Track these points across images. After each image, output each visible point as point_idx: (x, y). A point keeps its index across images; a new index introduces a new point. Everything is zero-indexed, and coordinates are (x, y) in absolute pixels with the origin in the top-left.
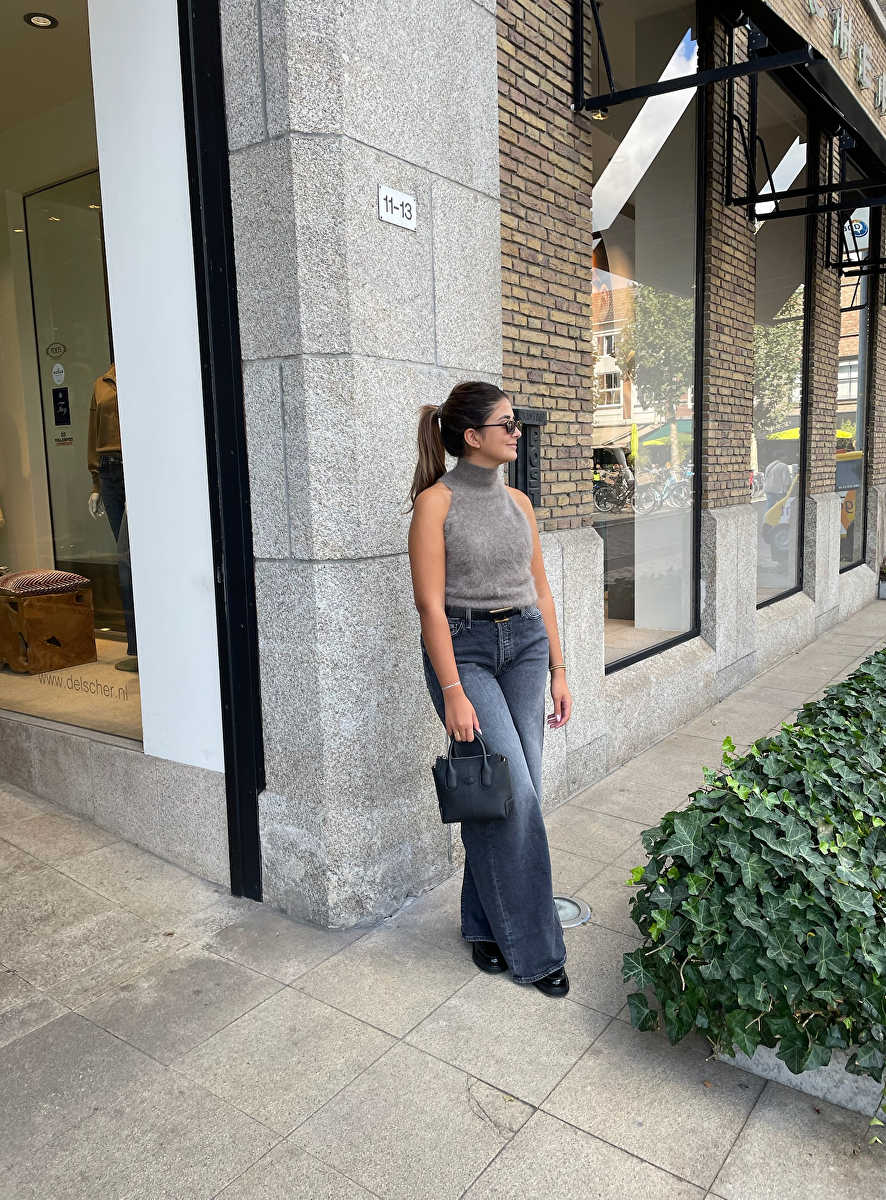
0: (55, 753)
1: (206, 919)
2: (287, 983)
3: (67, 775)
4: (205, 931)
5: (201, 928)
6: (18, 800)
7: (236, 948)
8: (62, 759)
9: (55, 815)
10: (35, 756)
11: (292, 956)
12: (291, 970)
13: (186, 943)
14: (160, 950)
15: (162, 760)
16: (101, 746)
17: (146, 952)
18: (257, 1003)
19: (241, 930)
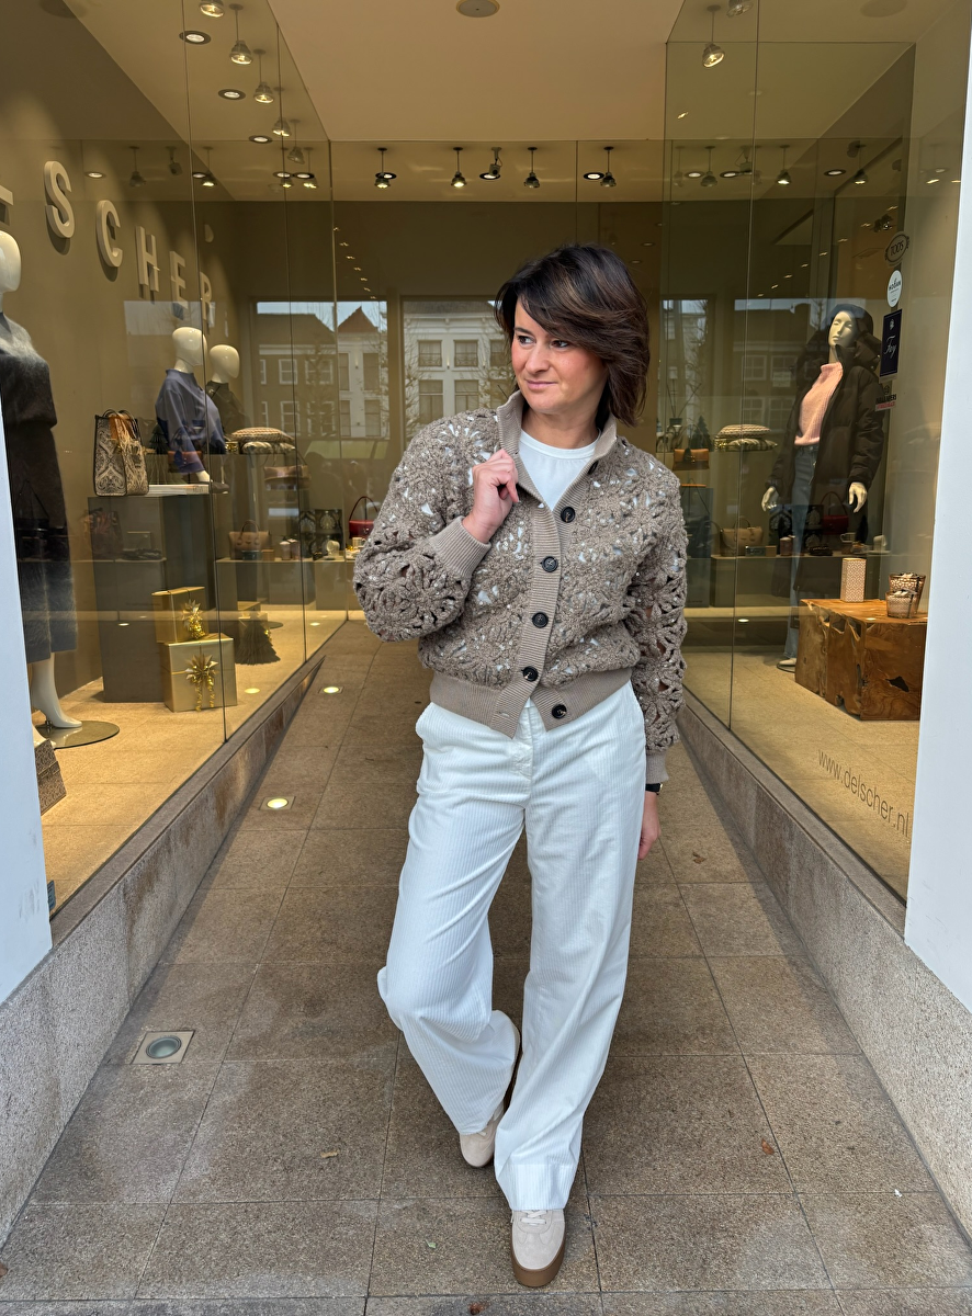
0: (811, 873)
3: (818, 912)
6: (764, 918)
8: (817, 887)
9: (795, 964)
10: (793, 865)
15: (925, 969)
16: (857, 896)
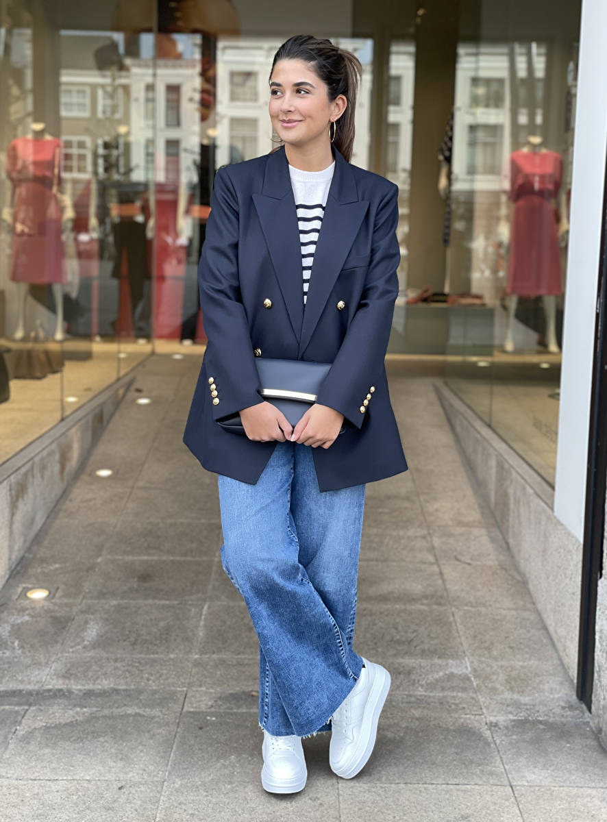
1: (525, 705)
2: (514, 783)
4: (511, 713)
5: (510, 709)
7: (515, 737)
9: (505, 569)
11: (551, 768)
12: (534, 777)
13: (480, 713)
14: (453, 706)
17: (441, 704)
18: (466, 782)
19: (542, 727)
